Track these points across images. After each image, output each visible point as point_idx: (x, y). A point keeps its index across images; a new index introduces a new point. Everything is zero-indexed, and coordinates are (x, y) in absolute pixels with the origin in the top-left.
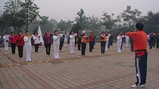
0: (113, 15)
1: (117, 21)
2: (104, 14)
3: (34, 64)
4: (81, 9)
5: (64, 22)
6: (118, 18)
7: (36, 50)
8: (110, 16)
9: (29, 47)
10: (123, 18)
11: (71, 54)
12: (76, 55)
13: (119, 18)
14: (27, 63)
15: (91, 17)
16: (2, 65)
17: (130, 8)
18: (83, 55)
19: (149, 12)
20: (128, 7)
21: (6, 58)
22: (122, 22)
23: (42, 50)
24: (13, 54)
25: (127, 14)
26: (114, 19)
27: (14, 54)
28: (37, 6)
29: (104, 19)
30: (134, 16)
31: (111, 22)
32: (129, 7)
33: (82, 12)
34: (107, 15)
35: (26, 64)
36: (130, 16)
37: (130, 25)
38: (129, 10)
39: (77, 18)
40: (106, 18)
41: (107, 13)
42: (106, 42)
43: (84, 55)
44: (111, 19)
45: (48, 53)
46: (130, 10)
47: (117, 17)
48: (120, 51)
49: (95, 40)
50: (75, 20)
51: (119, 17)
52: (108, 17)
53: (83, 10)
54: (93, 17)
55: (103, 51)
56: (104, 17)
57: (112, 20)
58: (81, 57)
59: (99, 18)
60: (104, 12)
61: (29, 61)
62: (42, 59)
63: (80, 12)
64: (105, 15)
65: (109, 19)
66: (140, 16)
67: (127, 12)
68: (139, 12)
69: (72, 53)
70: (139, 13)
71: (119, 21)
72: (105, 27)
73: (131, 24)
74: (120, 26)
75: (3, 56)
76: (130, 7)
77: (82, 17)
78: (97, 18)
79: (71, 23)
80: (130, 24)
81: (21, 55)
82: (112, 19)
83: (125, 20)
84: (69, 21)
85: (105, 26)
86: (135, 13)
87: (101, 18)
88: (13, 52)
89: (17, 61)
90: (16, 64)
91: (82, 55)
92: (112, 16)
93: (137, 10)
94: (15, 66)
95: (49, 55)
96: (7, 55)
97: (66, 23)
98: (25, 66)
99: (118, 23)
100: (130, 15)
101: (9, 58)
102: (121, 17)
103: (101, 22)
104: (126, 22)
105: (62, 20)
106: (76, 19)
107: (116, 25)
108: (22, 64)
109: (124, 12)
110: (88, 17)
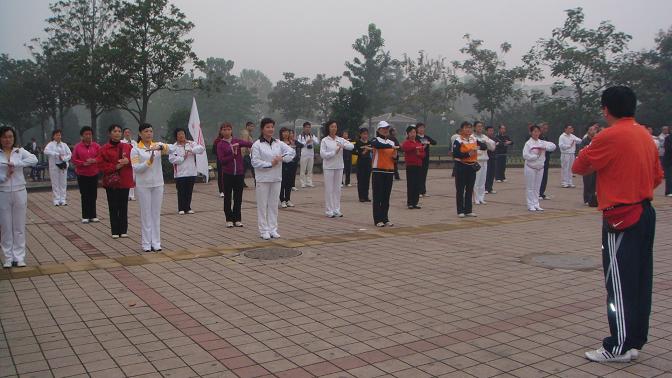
0: (506, 47)
1: (522, 74)
2: (468, 47)
3: (174, 260)
4: (372, 28)
5: (298, 80)
6: (528, 62)
7: (184, 204)
8: (493, 55)
9: (153, 190)
10: (551, 62)
11: (327, 216)
12: (349, 222)
13: (532, 62)
14: (145, 256)
15: (415, 58)
16: (42, 267)
17: (578, 17)
18: (381, 224)
19: (661, 33)
20: (571, 13)
21: (60, 239)
22: (546, 80)
23: (209, 200)
24: (86, 220)
25: (569, 43)
26: (509, 67)
27: (90, 221)
28: (182, 16)
29: (468, 65)
30: (596, 51)
31: (500, 77)
32: (575, 16)
33: (375, 37)
34: (479, 48)
35: (141, 262)
36: (578, 52)
37: (579, 90)
38: (575, 26)
39: (352, 63)
40: (478, 64)
41: (479, 43)
42: (478, 168)
43: (385, 220)
44: (499, 67)
45: (233, 215)
46: (581, 26)
47: (525, 57)
48: (538, 205)
49: (431, 159)
50: (347, 74)
51: (532, 57)
52: (485, 57)
53: (377, 28)
54: (421, 60)
55: (464, 205)
56: (469, 57)
57: (503, 72)
58: (373, 231)
59: (448, 64)
60: (467, 36)
61: (153, 249)
62: (207, 240)
63: (364, 37)
64: (472, 50)
65: (492, 68)
66: (625, 51)
67: (566, 34)
68: (617, 35)
69: (331, 213)
70: (620, 38)
71: (535, 74)
72: (473, 100)
73: (582, 86)
74: (536, 96)
75: (47, 229)
76: (579, 12)
77: (375, 58)
78: (440, 61)
79: (329, 86)
80: (578, 87)
81: (119, 224)
82: (501, 68)
83: (557, 70)
84: (319, 76)
85: (473, 95)
86: (600, 40)
87: (456, 64)
88: (89, 211)
89: (104, 249)
90: (98, 262)
91: (376, 223)
92: (501, 56)
93: (610, 29)
94: (98, 269)
95: (238, 223)
96: (61, 224)
97: (305, 87)
98: (136, 269)
99: (527, 85)
100: (580, 47)
101: (72, 238)
102: (543, 56)
103: (454, 79)
104: (561, 78)
105: (292, 75)
106: (350, 66)
107: (519, 94)
108: (125, 263)
109: (554, 35)
110: (402, 59)
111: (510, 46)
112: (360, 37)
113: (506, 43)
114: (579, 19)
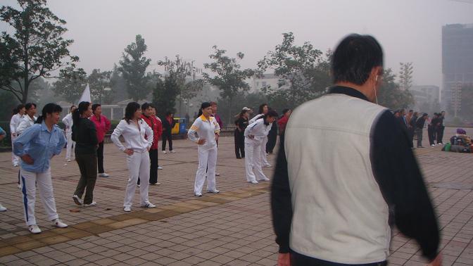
0: (241, 56)
1: (250, 73)
2: (215, 54)
4: (138, 37)
6: (260, 66)
8: (232, 60)
10: (275, 66)
13: (264, 66)
15: (173, 59)
17: (290, 39)
19: (330, 51)
20: (286, 36)
25: (287, 55)
26: (242, 69)
29: (214, 67)
31: (235, 75)
32: (288, 38)
33: (140, 45)
34: (223, 55)
36: (292, 61)
37: (294, 87)
38: (289, 44)
41: (223, 52)
46: (293, 44)
47: (259, 63)
51: (263, 63)
52: (225, 60)
53: (142, 38)
54: (178, 61)
56: (215, 61)
57: (237, 72)
60: (215, 47)
63: (133, 44)
65: (230, 69)
67: (286, 50)
68: (314, 51)
70: (315, 53)
76: (290, 35)
77: (140, 59)
78: (191, 63)
79: (102, 78)
82: (236, 69)
84: (95, 71)
86: (300, 52)
87: (207, 66)
92: (239, 61)
93: (310, 47)
100: (291, 57)
102: (269, 62)
103: (206, 75)
106: (123, 64)
109: (277, 49)
110: (164, 61)
111: (243, 55)
112: (130, 44)
113: (240, 53)
114: (291, 40)
